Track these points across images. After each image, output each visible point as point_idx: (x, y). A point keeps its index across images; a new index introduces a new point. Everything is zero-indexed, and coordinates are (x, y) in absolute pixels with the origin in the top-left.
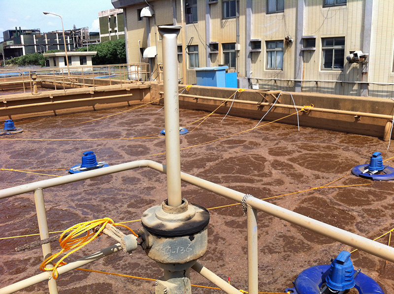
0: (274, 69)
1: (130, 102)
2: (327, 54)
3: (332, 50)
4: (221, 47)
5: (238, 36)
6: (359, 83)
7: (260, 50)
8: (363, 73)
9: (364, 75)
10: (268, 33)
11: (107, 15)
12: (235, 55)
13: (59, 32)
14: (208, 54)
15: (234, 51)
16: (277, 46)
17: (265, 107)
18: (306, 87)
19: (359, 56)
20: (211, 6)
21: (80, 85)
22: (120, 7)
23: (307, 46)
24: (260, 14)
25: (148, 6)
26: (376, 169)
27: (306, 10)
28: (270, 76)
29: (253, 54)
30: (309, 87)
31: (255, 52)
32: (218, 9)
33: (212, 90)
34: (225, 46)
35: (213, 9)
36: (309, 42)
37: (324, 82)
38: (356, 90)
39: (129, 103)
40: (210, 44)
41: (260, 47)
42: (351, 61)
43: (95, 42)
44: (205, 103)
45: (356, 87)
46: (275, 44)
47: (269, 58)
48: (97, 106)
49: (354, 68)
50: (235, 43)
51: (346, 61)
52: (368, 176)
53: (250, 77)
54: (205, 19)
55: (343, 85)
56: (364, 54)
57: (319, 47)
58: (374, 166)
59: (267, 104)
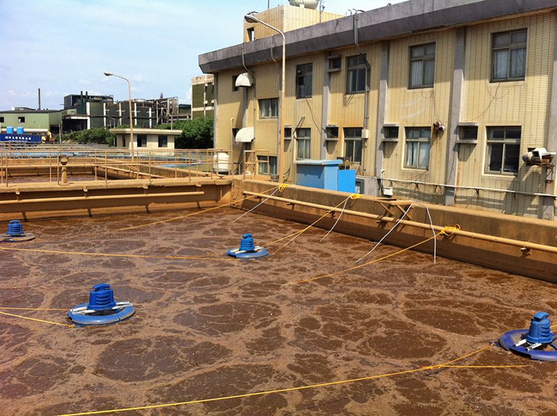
0: (416, 168)
1: (200, 203)
2: (495, 150)
3: (502, 144)
4: (341, 133)
5: (366, 118)
6: (540, 196)
7: (397, 140)
8: (546, 182)
9: (548, 184)
10: (409, 116)
11: (203, 83)
12: (361, 144)
13: (139, 101)
14: (323, 142)
15: (359, 139)
16: (422, 135)
17: (389, 223)
18: (461, 197)
19: (541, 156)
20: (332, 76)
21: (142, 175)
22: (210, 71)
23: (465, 137)
24: (398, 90)
25: (247, 72)
26: (539, 341)
27: (465, 86)
28: (409, 177)
29: (387, 144)
30: (466, 197)
31: (389, 142)
32: (340, 80)
33: (314, 193)
34: (348, 131)
35: (334, 80)
36: (469, 132)
37: (489, 191)
38: (536, 206)
39: (198, 205)
40: (327, 128)
41: (396, 136)
42: (529, 163)
43: (186, 117)
44: (304, 211)
45: (535, 202)
46: (419, 132)
47: (410, 152)
48: (152, 206)
49: (533, 172)
50: (362, 128)
51: (521, 162)
52: (524, 352)
53: (381, 177)
54: (322, 94)
55: (517, 196)
56: (548, 153)
57: (482, 140)
58: (536, 335)
59: (391, 219)
